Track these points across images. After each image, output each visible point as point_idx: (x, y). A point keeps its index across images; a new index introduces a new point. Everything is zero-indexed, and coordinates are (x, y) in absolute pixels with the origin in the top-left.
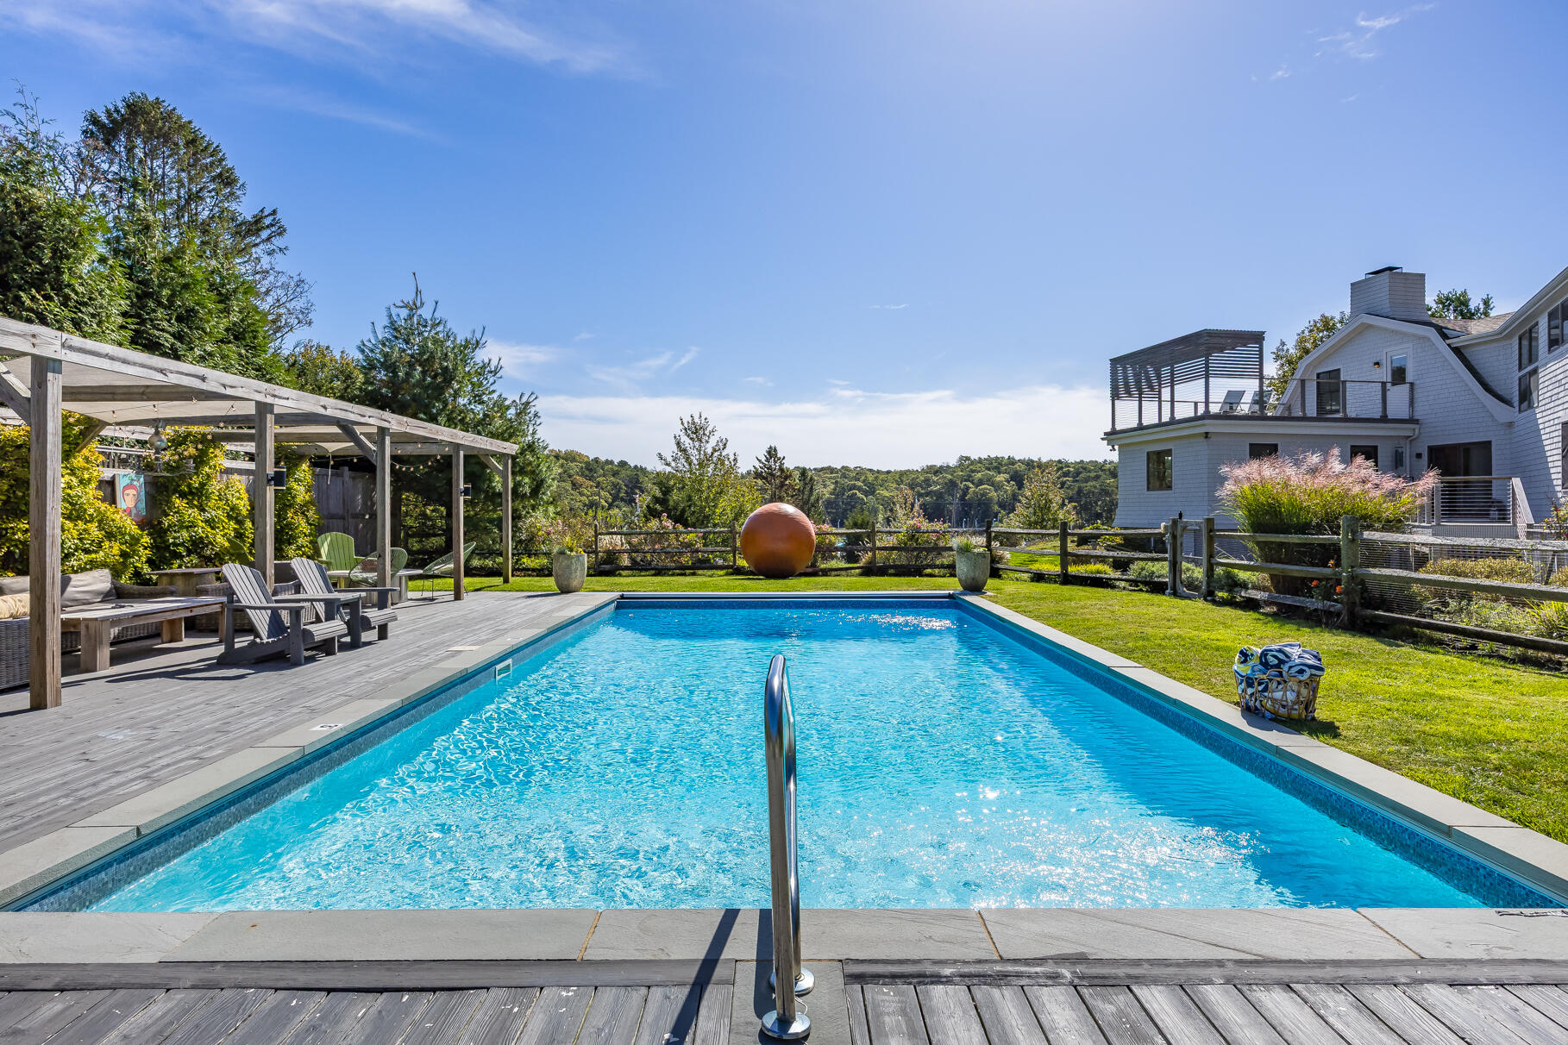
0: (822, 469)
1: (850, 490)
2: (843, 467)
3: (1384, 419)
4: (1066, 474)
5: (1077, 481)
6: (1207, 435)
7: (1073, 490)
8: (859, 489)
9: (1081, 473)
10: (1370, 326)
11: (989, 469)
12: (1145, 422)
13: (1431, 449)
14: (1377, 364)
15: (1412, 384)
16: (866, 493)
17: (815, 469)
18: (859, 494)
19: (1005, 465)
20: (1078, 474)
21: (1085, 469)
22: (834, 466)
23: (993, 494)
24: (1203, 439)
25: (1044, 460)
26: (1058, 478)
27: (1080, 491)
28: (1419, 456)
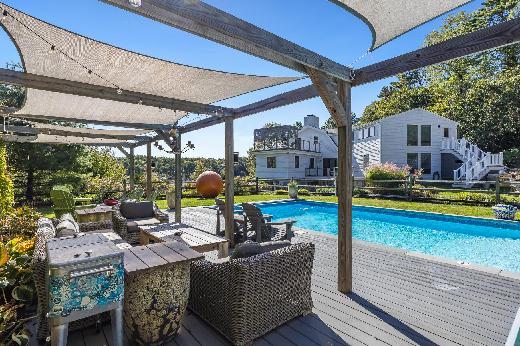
3: (315, 152)
4: (165, 162)
5: (168, 164)
6: (288, 153)
7: (168, 167)
9: (169, 161)
10: (309, 129)
11: (138, 159)
13: (324, 159)
14: (311, 138)
15: (319, 144)
19: (144, 158)
20: (168, 162)
21: (171, 160)
23: (141, 167)
24: (286, 154)
25: (157, 157)
26: (162, 163)
27: (170, 167)
28: (321, 161)
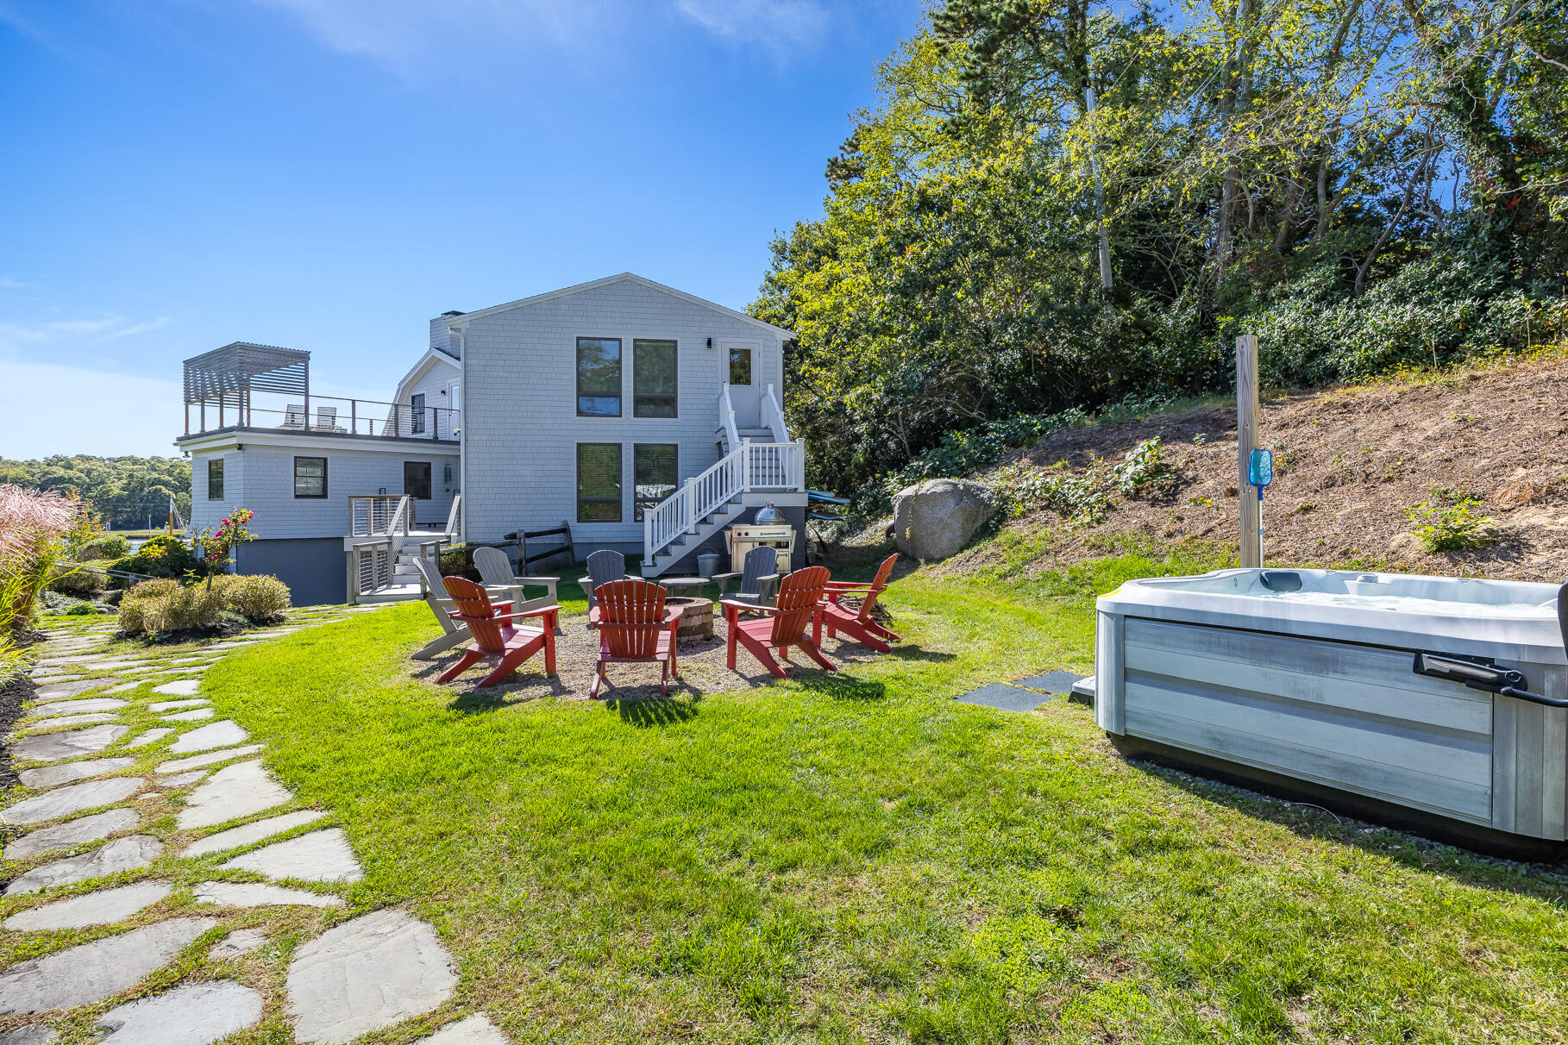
0: (120, 459)
1: (153, 484)
2: (153, 458)
3: (435, 440)
6: (240, 447)
8: (166, 484)
10: (438, 359)
12: (207, 429)
14: (444, 392)
16: (176, 490)
17: (110, 459)
18: (165, 490)
22: (138, 455)
24: (237, 451)
